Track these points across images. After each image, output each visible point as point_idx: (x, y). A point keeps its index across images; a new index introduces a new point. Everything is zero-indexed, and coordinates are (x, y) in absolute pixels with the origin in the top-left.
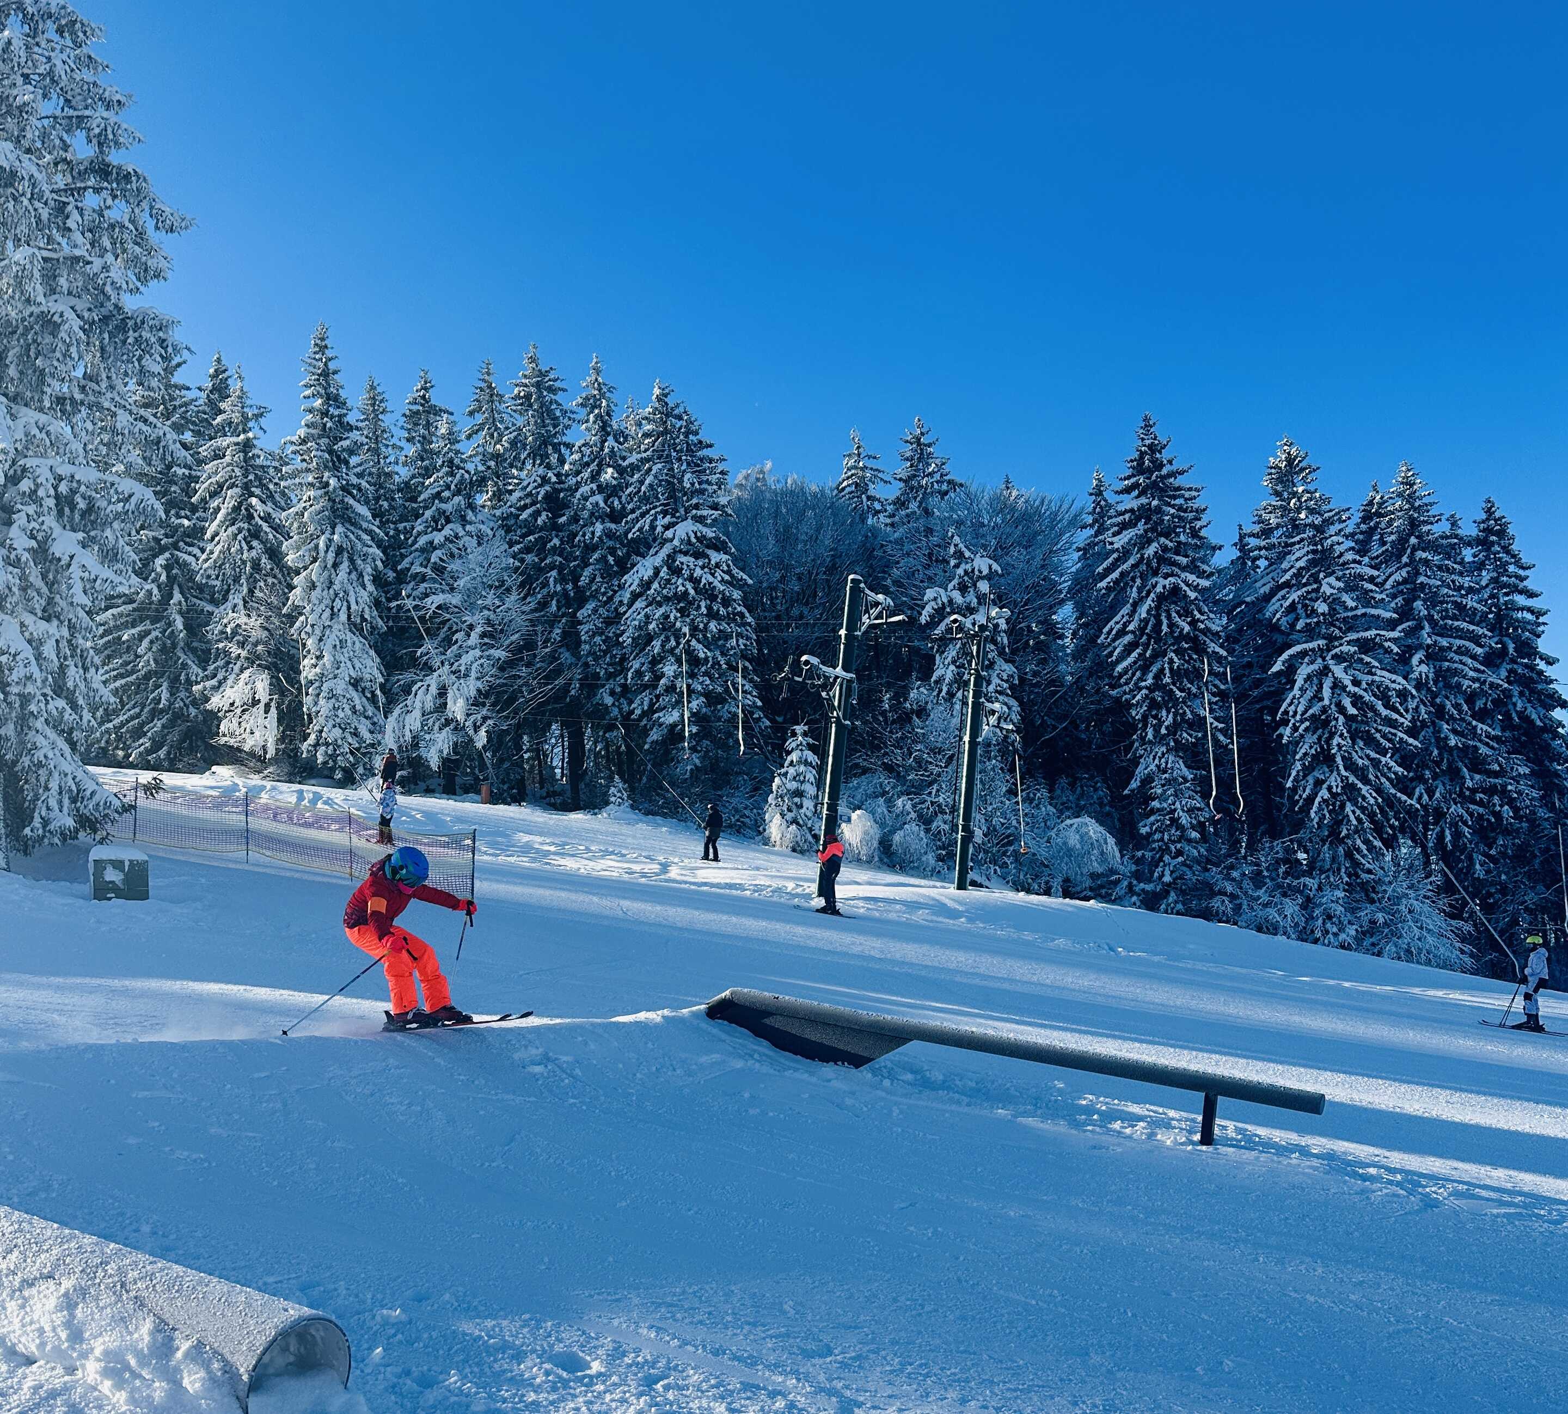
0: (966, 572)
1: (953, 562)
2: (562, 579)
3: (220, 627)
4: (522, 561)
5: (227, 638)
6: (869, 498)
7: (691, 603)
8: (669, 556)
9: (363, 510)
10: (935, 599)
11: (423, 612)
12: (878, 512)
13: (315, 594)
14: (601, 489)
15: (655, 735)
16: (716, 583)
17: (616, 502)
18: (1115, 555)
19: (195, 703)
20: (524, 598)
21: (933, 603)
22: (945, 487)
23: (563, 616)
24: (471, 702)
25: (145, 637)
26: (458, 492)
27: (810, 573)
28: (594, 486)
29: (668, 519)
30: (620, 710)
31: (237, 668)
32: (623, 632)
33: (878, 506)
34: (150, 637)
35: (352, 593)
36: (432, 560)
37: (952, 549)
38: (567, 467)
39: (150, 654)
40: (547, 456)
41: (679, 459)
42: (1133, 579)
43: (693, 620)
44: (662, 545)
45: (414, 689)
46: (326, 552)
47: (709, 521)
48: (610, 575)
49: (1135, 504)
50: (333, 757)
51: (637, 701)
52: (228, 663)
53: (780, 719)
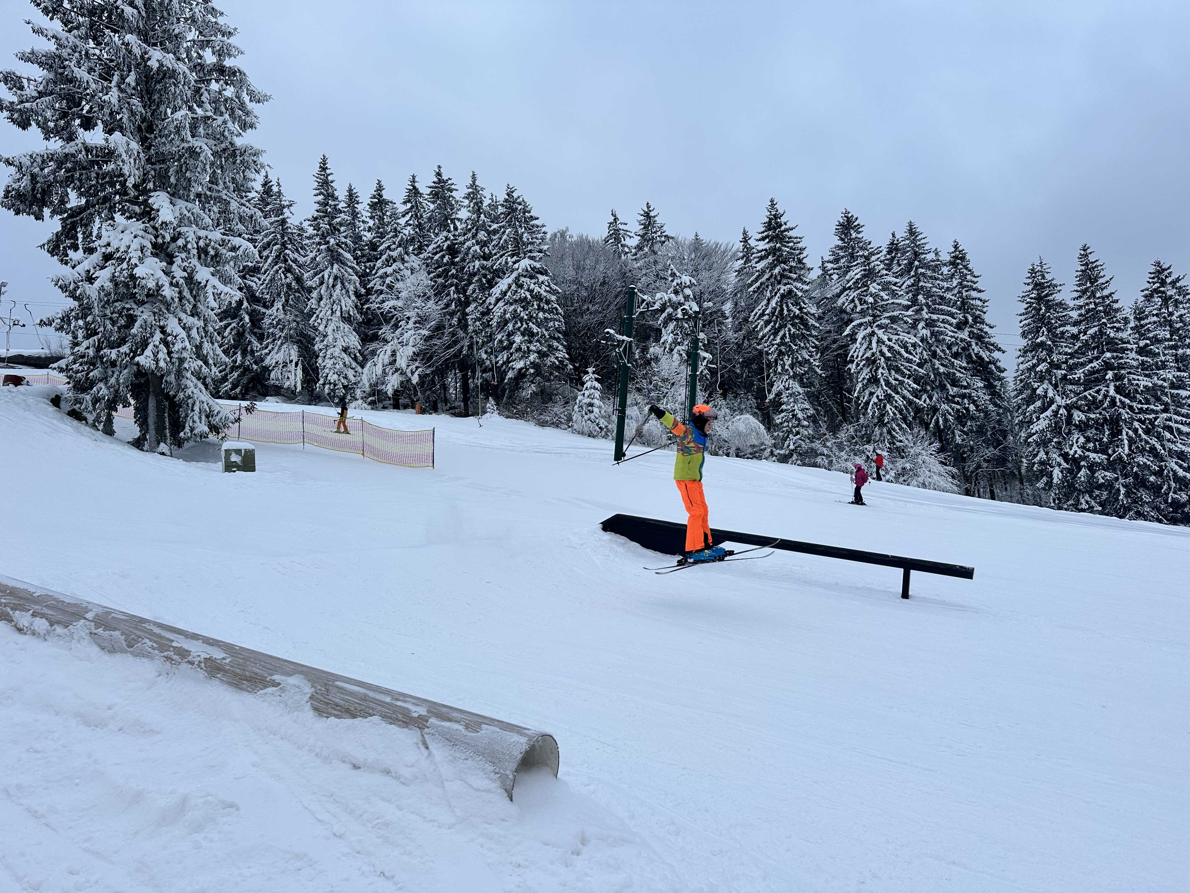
0: (678, 284)
1: (670, 279)
2: (457, 291)
3: (270, 321)
4: (436, 282)
5: (273, 327)
6: (622, 245)
7: (528, 303)
8: (516, 278)
9: (348, 256)
10: (661, 299)
11: (382, 310)
12: (627, 253)
13: (322, 303)
14: (478, 243)
15: (510, 375)
16: (542, 292)
17: (486, 249)
18: (757, 274)
19: (256, 363)
20: (437, 302)
21: (660, 301)
22: (663, 239)
23: (458, 311)
24: (410, 358)
25: (228, 327)
26: (400, 246)
27: (592, 286)
28: (474, 241)
29: (515, 258)
30: (491, 361)
31: (279, 343)
32: (492, 319)
33: (627, 250)
34: (230, 327)
35: (343, 301)
36: (387, 282)
37: (670, 272)
38: (459, 231)
39: (231, 336)
40: (448, 225)
41: (520, 226)
42: (767, 287)
43: (530, 313)
44: (512, 272)
45: (378, 353)
46: (329, 279)
47: (537, 259)
48: (483, 289)
49: (767, 247)
50: (333, 390)
51: (500, 357)
52: (274, 340)
53: (577, 365)
